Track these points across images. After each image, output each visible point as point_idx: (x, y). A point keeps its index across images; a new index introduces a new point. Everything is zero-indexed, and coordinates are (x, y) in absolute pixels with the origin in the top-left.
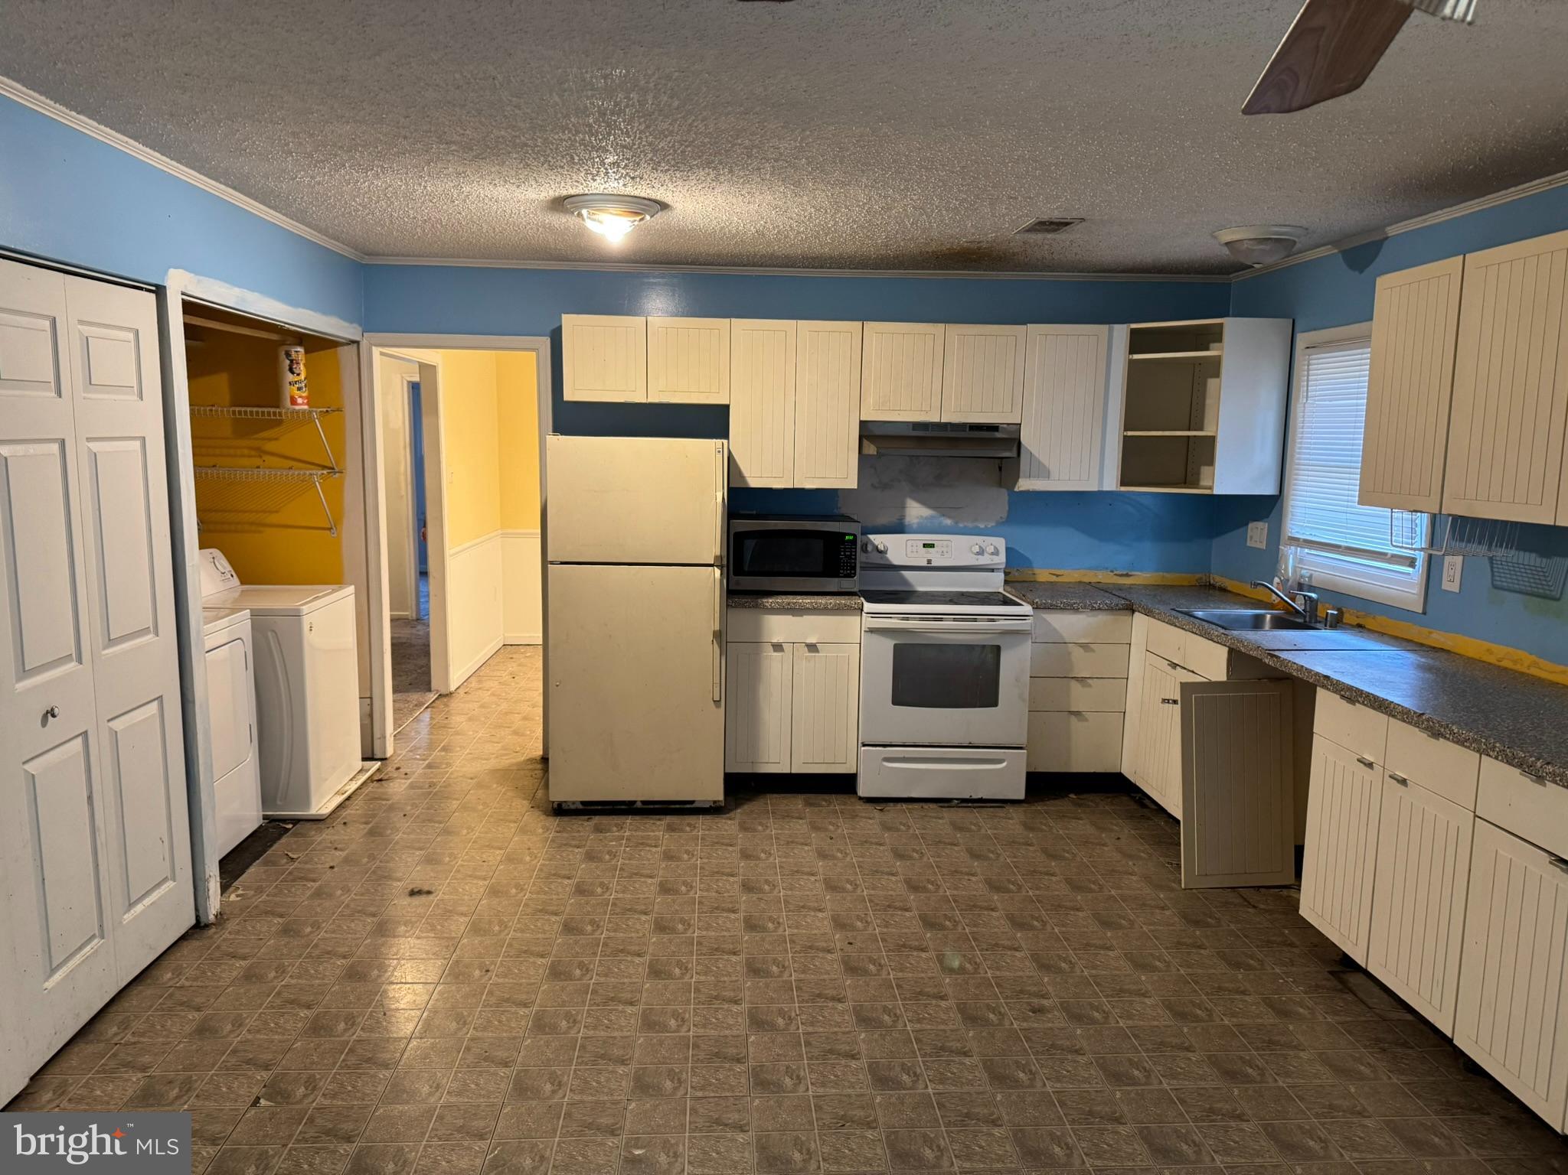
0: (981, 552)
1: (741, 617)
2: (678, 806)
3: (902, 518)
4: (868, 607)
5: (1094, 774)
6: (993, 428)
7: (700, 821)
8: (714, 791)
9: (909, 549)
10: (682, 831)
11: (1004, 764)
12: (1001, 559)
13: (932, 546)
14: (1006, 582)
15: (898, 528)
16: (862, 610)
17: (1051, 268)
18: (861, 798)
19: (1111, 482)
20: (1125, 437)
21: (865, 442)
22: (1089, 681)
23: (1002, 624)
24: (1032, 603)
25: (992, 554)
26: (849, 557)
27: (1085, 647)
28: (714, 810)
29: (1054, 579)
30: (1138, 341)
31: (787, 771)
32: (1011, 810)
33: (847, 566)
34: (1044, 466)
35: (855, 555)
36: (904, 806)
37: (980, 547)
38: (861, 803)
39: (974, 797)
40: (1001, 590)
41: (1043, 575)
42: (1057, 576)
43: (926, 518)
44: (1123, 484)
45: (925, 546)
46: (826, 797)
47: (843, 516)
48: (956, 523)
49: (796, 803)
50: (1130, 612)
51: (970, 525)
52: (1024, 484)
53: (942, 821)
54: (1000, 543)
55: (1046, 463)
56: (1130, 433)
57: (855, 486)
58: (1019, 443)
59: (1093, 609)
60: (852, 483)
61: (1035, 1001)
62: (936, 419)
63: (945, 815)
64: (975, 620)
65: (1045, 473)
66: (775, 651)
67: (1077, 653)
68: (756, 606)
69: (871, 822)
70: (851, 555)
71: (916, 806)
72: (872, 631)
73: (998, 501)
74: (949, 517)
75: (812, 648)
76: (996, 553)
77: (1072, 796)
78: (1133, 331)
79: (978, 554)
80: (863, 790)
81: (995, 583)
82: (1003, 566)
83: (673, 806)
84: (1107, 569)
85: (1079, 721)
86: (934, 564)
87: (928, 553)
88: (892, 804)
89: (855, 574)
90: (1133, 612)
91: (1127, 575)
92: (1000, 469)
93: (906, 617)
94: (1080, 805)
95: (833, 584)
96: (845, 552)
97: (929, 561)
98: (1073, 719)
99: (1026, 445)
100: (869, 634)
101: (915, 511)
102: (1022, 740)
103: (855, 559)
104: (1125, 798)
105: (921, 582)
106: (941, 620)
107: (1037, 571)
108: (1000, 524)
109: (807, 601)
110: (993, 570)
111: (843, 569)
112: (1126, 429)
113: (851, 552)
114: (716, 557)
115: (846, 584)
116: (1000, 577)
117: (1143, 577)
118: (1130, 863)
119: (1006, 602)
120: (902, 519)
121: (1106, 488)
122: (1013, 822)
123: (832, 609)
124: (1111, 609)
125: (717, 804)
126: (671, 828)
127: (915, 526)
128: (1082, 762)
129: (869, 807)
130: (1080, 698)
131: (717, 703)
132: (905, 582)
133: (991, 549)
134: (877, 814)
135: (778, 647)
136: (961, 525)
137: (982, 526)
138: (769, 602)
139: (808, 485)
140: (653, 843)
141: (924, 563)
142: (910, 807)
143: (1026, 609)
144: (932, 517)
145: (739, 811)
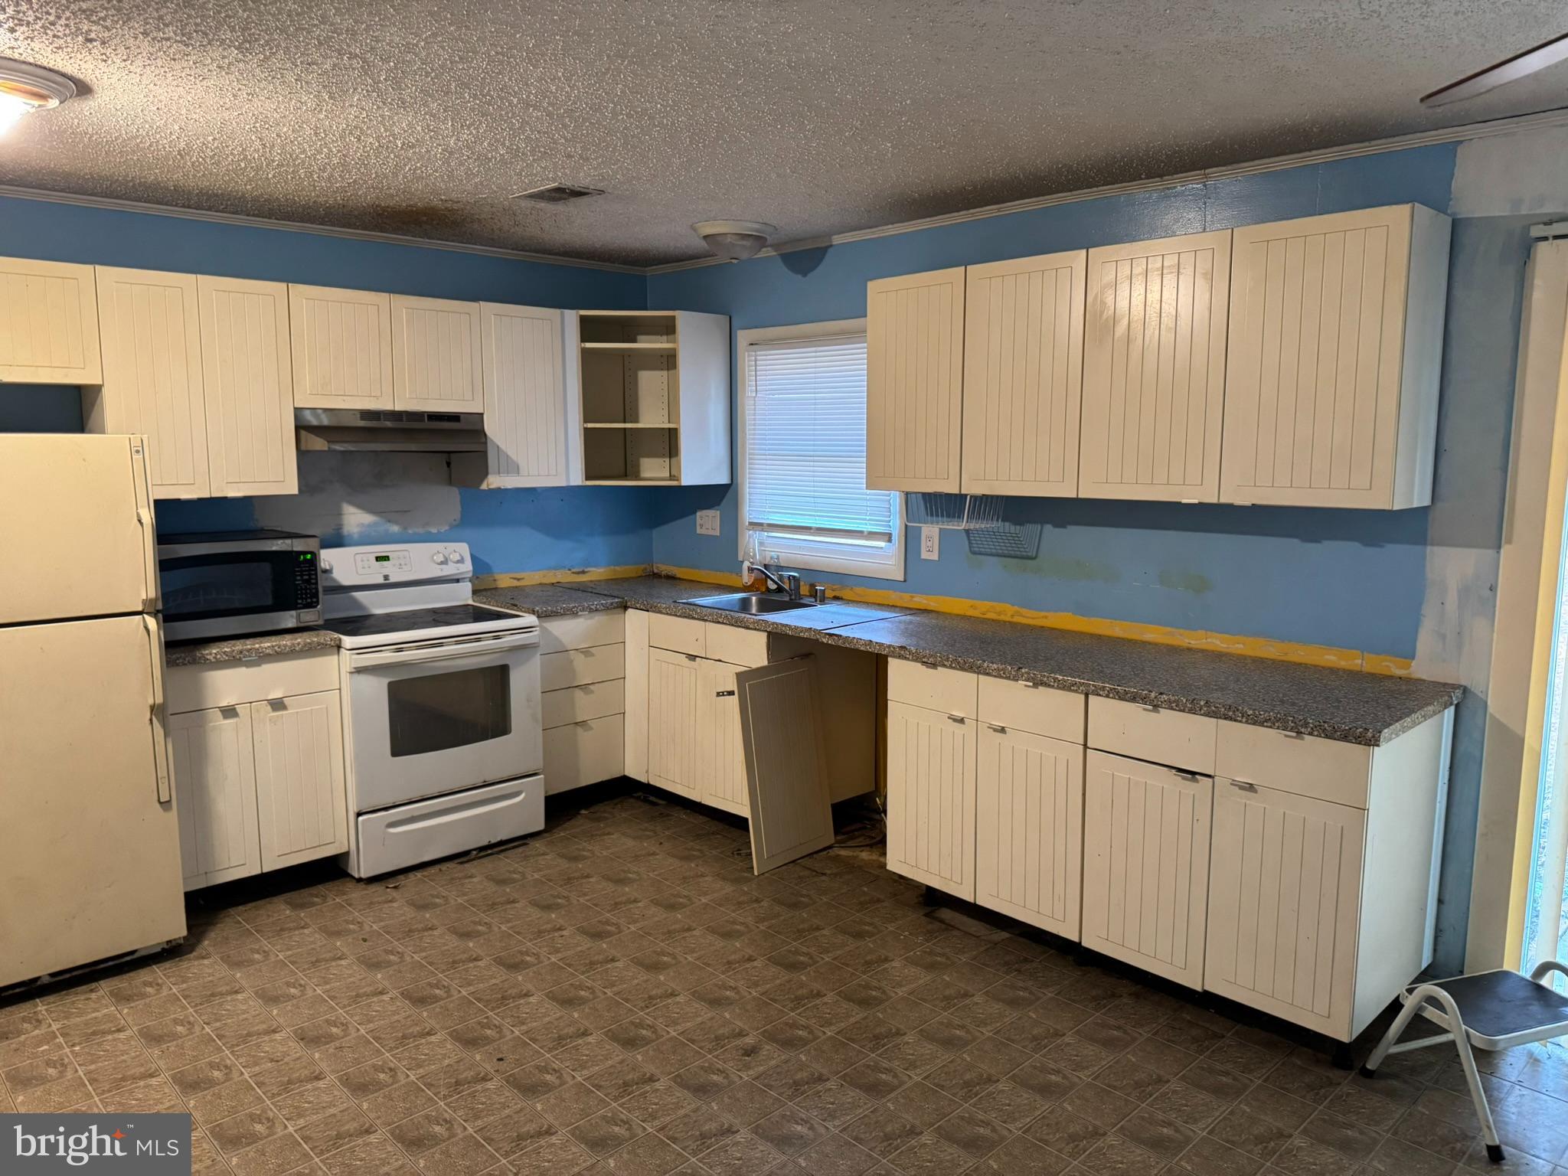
0: (445, 562)
1: (182, 674)
2: (111, 963)
3: (339, 527)
4: (348, 641)
5: (602, 782)
6: (454, 417)
7: (158, 972)
8: (177, 927)
9: (359, 564)
10: (143, 996)
11: (522, 796)
12: (467, 567)
13: (386, 558)
14: (475, 592)
15: (337, 541)
16: (339, 647)
17: (492, 242)
18: (360, 880)
19: (576, 477)
20: (586, 429)
21: (303, 433)
22: (591, 687)
23: (509, 640)
24: (533, 612)
25: (458, 562)
26: (308, 581)
27: (586, 652)
28: (171, 952)
29: (516, 583)
30: (589, 330)
31: (257, 871)
32: (537, 845)
33: (306, 594)
34: (513, 461)
35: (316, 579)
36: (419, 874)
38: (362, 885)
39: (493, 841)
40: (470, 602)
41: (504, 581)
42: (518, 580)
43: (369, 526)
44: (588, 478)
45: (378, 559)
46: (314, 890)
48: (405, 528)
49: (279, 909)
50: (622, 610)
51: (421, 530)
52: (494, 481)
53: (478, 877)
54: (463, 549)
55: (514, 457)
56: (590, 425)
57: (294, 490)
58: (485, 435)
60: (291, 487)
62: (389, 407)
63: (473, 871)
64: (478, 640)
65: (514, 469)
66: (226, 717)
67: (579, 660)
68: (194, 662)
69: (397, 905)
70: (311, 579)
71: (433, 870)
72: (359, 671)
73: (448, 500)
74: (396, 523)
75: (278, 705)
76: (461, 561)
77: (583, 812)
78: (583, 319)
79: (442, 563)
80: (363, 867)
81: (462, 595)
82: (470, 575)
83: (102, 966)
84: (565, 567)
85: (585, 731)
86: (392, 580)
87: (383, 567)
88: (402, 877)
89: (317, 603)
90: (626, 608)
91: (583, 572)
92: (449, 464)
93: (399, 647)
94: (598, 820)
95: (289, 619)
96: (302, 576)
97: (386, 577)
98: (579, 730)
99: (492, 438)
100: (356, 675)
101: (355, 518)
102: (537, 763)
103: (317, 583)
104: (632, 800)
105: (378, 604)
106: (441, 645)
107: (497, 577)
108: (452, 527)
109: (267, 644)
110: (458, 581)
111: (302, 599)
112: (585, 421)
113: (309, 575)
114: (144, 602)
115: (309, 616)
116: (467, 587)
117: (597, 573)
119: (480, 615)
120: (341, 528)
121: (573, 483)
122: (546, 859)
123: (301, 651)
124: (607, 609)
125: (174, 943)
126: (121, 998)
127: (356, 536)
128: (590, 775)
129: (376, 889)
130: (584, 706)
131: (165, 805)
132: (357, 604)
133: (456, 557)
134: (394, 894)
135: (229, 712)
136: (410, 532)
137: (434, 530)
138: (213, 652)
140: (112, 1026)
141: (381, 581)
142: (425, 873)
143: (530, 619)
144: (375, 524)
145: (206, 942)
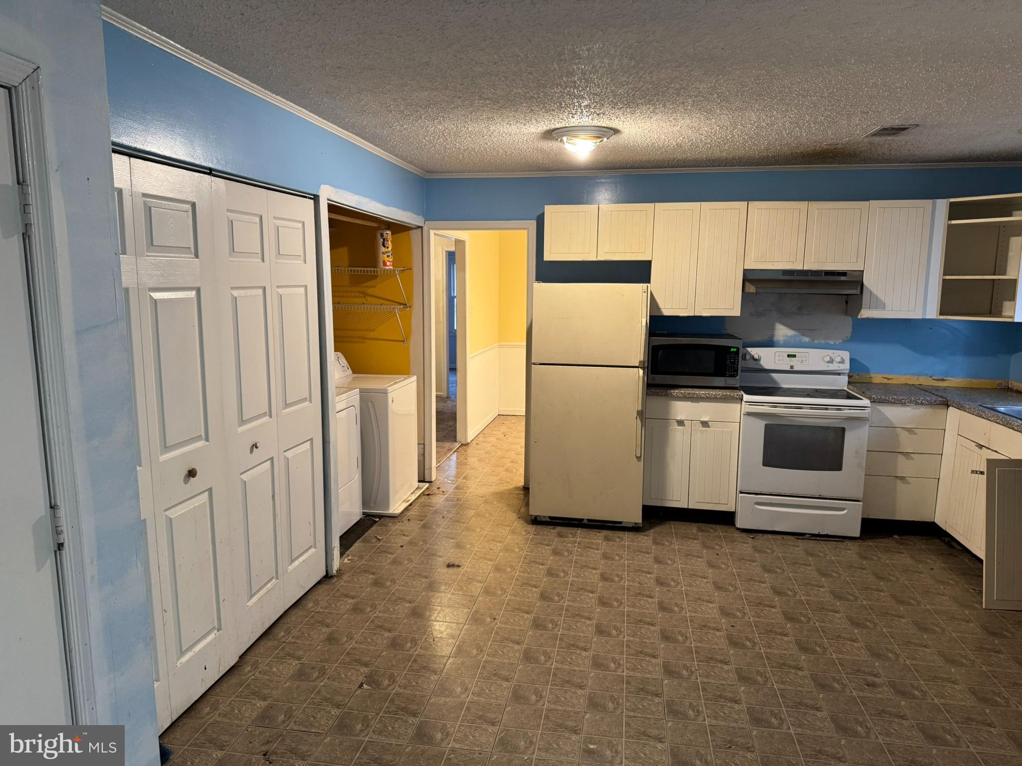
0: (831, 361)
1: (656, 402)
2: (611, 525)
3: (772, 336)
4: (746, 397)
5: (913, 521)
6: (844, 274)
7: (626, 535)
8: (636, 517)
9: (777, 358)
10: (614, 541)
11: (845, 512)
12: (846, 366)
13: (794, 356)
14: (849, 383)
15: (770, 343)
16: (742, 400)
17: (888, 161)
18: (738, 529)
19: (932, 312)
20: (944, 280)
21: (747, 284)
22: (912, 455)
23: (847, 412)
24: (870, 398)
25: (840, 362)
26: (733, 363)
27: (910, 430)
28: (635, 529)
29: (886, 381)
30: (955, 212)
31: (685, 506)
32: (849, 543)
33: (731, 369)
34: (881, 300)
35: (738, 362)
36: (770, 536)
37: (830, 357)
38: (738, 532)
39: (822, 533)
40: (846, 388)
41: (877, 378)
42: (889, 379)
43: (791, 337)
44: (941, 314)
45: (789, 356)
46: (713, 526)
47: (728, 335)
48: (813, 340)
49: (693, 528)
50: (946, 407)
51: (823, 342)
52: (865, 313)
53: (799, 549)
54: (846, 355)
55: (883, 300)
56: (948, 277)
57: (738, 314)
58: (862, 285)
59: (917, 404)
60: (737, 312)
61: (870, 678)
62: (800, 268)
63: (800, 544)
64: (826, 409)
65: (882, 306)
66: (679, 425)
67: (904, 435)
68: (667, 395)
69: (746, 546)
70: (735, 361)
71: (779, 537)
72: (749, 414)
73: (845, 325)
74: (807, 336)
75: (705, 424)
76: (842, 362)
77: (896, 536)
78: (951, 204)
79: (828, 362)
80: (740, 523)
81: (842, 383)
82: (848, 371)
83: (607, 524)
84: (927, 375)
85: (903, 483)
86: (795, 369)
87: (791, 361)
88: (761, 535)
89: (737, 375)
90: (948, 406)
91: (942, 380)
92: (847, 302)
93: (775, 405)
94: (902, 544)
95: (719, 381)
96: (730, 359)
97: (792, 367)
98: (899, 482)
99: (868, 286)
100: (747, 416)
101: (782, 332)
102: (860, 496)
103: (738, 364)
104: (937, 541)
105: (785, 382)
106: (801, 408)
107: (872, 375)
108: (844, 341)
109: (703, 392)
110: (839, 374)
111: (729, 372)
112: (945, 274)
113: (735, 359)
114: (640, 362)
115: (731, 382)
116: (845, 379)
117: (954, 381)
118: (942, 587)
119: (849, 397)
120: (773, 337)
121: (928, 317)
122: (851, 552)
123: (720, 398)
124: (931, 404)
125: (638, 525)
126: (607, 539)
127: (781, 342)
128: (905, 512)
129: (744, 535)
130: (904, 467)
131: (639, 458)
132: (774, 381)
133: (839, 359)
134: (750, 540)
135: (681, 423)
136: (816, 342)
137: (832, 342)
138: (675, 392)
139: (705, 314)
140: (595, 547)
141: (789, 369)
142: (774, 537)
143: (866, 402)
144: (795, 336)
145: (652, 531)
